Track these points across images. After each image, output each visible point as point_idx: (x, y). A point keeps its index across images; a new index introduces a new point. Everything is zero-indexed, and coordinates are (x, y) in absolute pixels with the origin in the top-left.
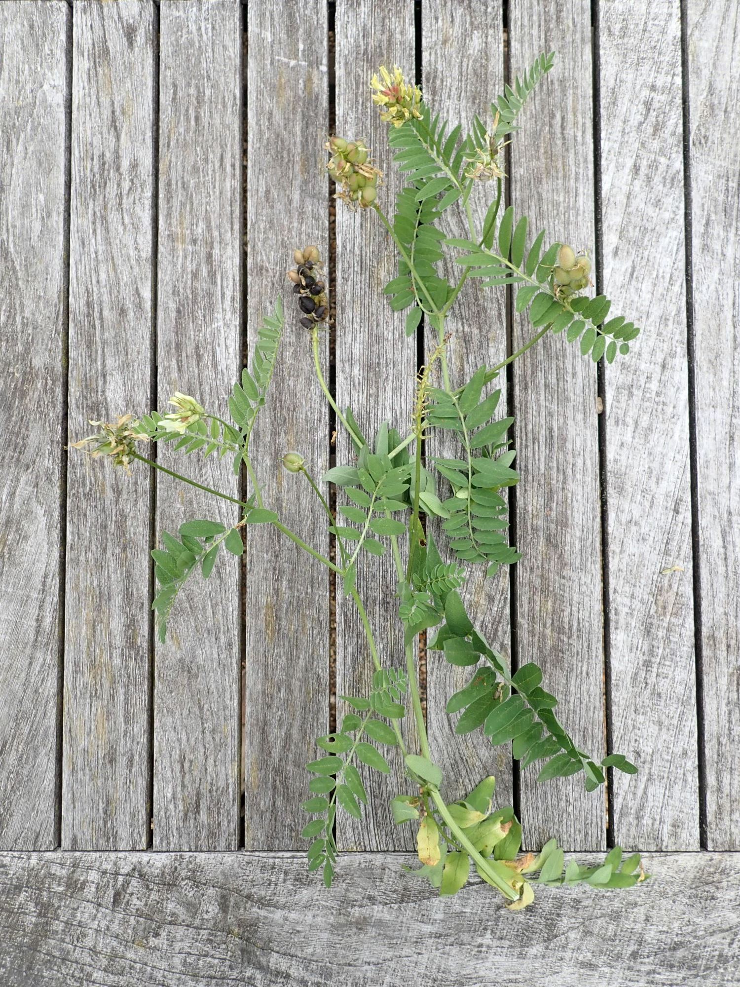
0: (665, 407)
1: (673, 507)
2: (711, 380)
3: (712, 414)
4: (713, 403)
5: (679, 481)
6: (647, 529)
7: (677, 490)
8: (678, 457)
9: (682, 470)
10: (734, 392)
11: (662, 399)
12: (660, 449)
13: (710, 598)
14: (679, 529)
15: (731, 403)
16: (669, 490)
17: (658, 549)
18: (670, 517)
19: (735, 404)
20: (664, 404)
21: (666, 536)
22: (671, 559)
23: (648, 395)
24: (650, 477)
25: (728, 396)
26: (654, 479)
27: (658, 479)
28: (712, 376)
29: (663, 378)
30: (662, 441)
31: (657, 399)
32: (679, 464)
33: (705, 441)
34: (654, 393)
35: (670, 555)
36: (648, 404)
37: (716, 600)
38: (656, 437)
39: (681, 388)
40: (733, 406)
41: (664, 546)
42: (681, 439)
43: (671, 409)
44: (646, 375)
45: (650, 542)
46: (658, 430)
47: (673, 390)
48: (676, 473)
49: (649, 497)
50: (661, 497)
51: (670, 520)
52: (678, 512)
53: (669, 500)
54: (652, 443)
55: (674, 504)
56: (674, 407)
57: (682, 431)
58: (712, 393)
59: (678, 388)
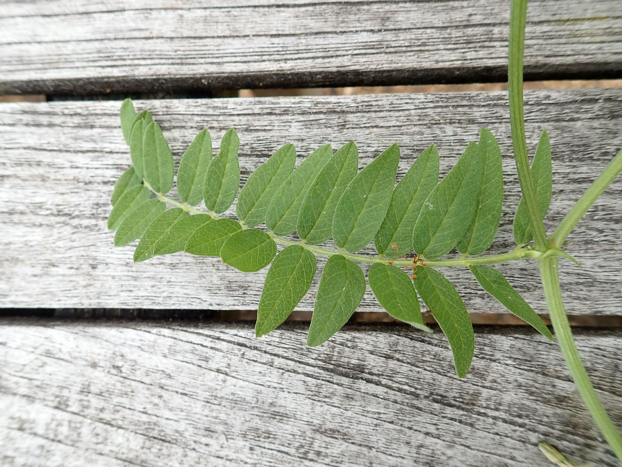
0: (93, 389)
1: (345, 381)
2: (29, 271)
3: (111, 272)
4: (86, 268)
5: (278, 361)
6: (404, 450)
7: (300, 368)
8: (218, 360)
9: (250, 354)
10: (59, 213)
11: (73, 397)
12: (198, 407)
13: (595, 293)
14: (405, 368)
15: (86, 222)
16: (301, 389)
17: (457, 427)
18: (372, 388)
19: (88, 212)
20: (85, 390)
21: (423, 403)
22: (485, 393)
23: (64, 430)
24: (268, 435)
25: (67, 231)
26: (273, 426)
27: (274, 415)
28: (20, 269)
29: (23, 390)
30: (178, 401)
31: (75, 408)
32: (235, 360)
33: (178, 290)
34: (59, 414)
35: (477, 395)
36: (85, 431)
37: (601, 276)
38: (167, 414)
39: (48, 346)
40: (93, 216)
41: (449, 411)
42: (172, 352)
43: (98, 374)
44: (16, 434)
45: (439, 445)
46: (150, 409)
47: (52, 367)
48: (259, 368)
49: (319, 442)
50: (318, 409)
51: (380, 390)
52: (361, 369)
53: (327, 388)
54: (182, 426)
55: (336, 378)
56: (94, 365)
57: (152, 348)
58: (62, 270)
59: (48, 354)
